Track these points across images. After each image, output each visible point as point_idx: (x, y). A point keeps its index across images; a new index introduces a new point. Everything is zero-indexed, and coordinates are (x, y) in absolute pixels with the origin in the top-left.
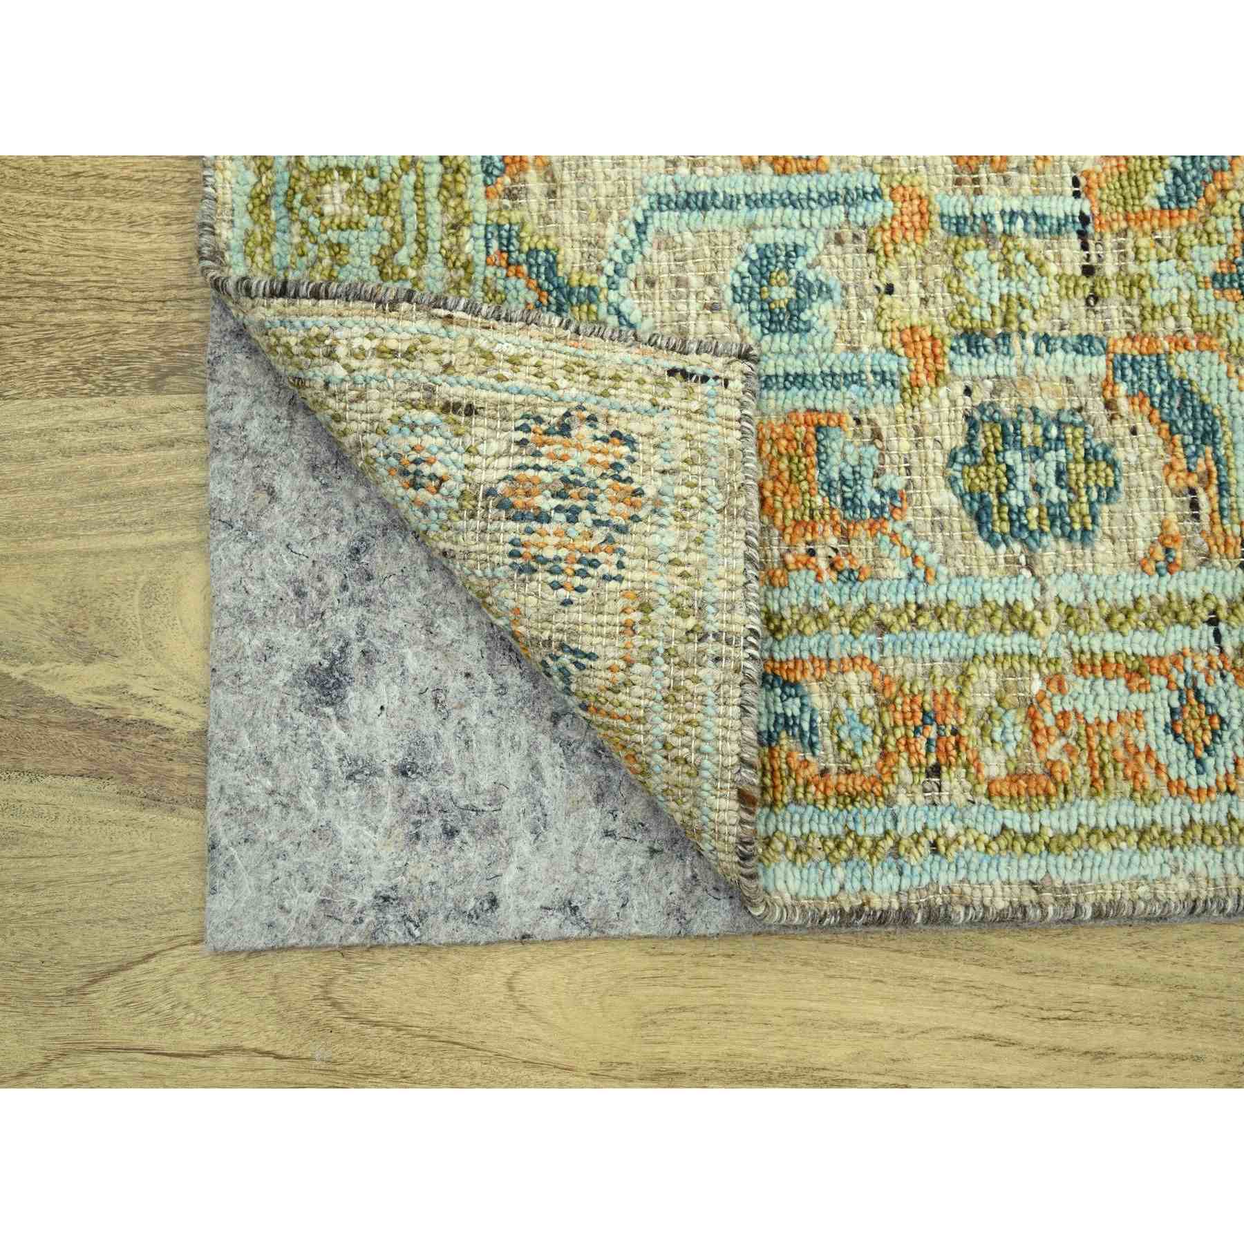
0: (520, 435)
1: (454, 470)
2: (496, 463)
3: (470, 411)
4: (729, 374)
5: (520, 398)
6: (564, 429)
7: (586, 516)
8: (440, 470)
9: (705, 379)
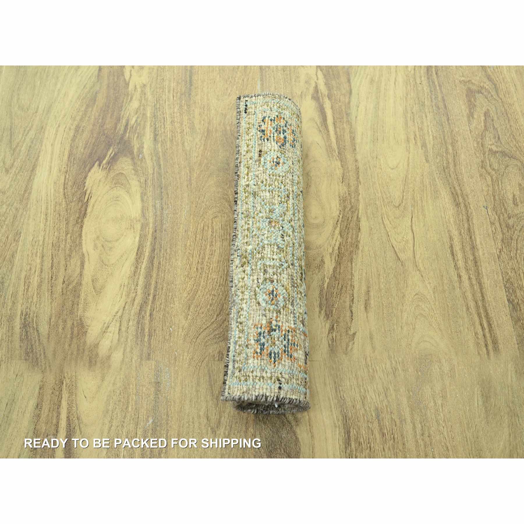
0: (266, 140)
1: (275, 154)
2: (273, 145)
3: (260, 151)
4: (244, 101)
5: (257, 142)
6: (263, 131)
7: (285, 128)
8: (275, 157)
9: (246, 105)
